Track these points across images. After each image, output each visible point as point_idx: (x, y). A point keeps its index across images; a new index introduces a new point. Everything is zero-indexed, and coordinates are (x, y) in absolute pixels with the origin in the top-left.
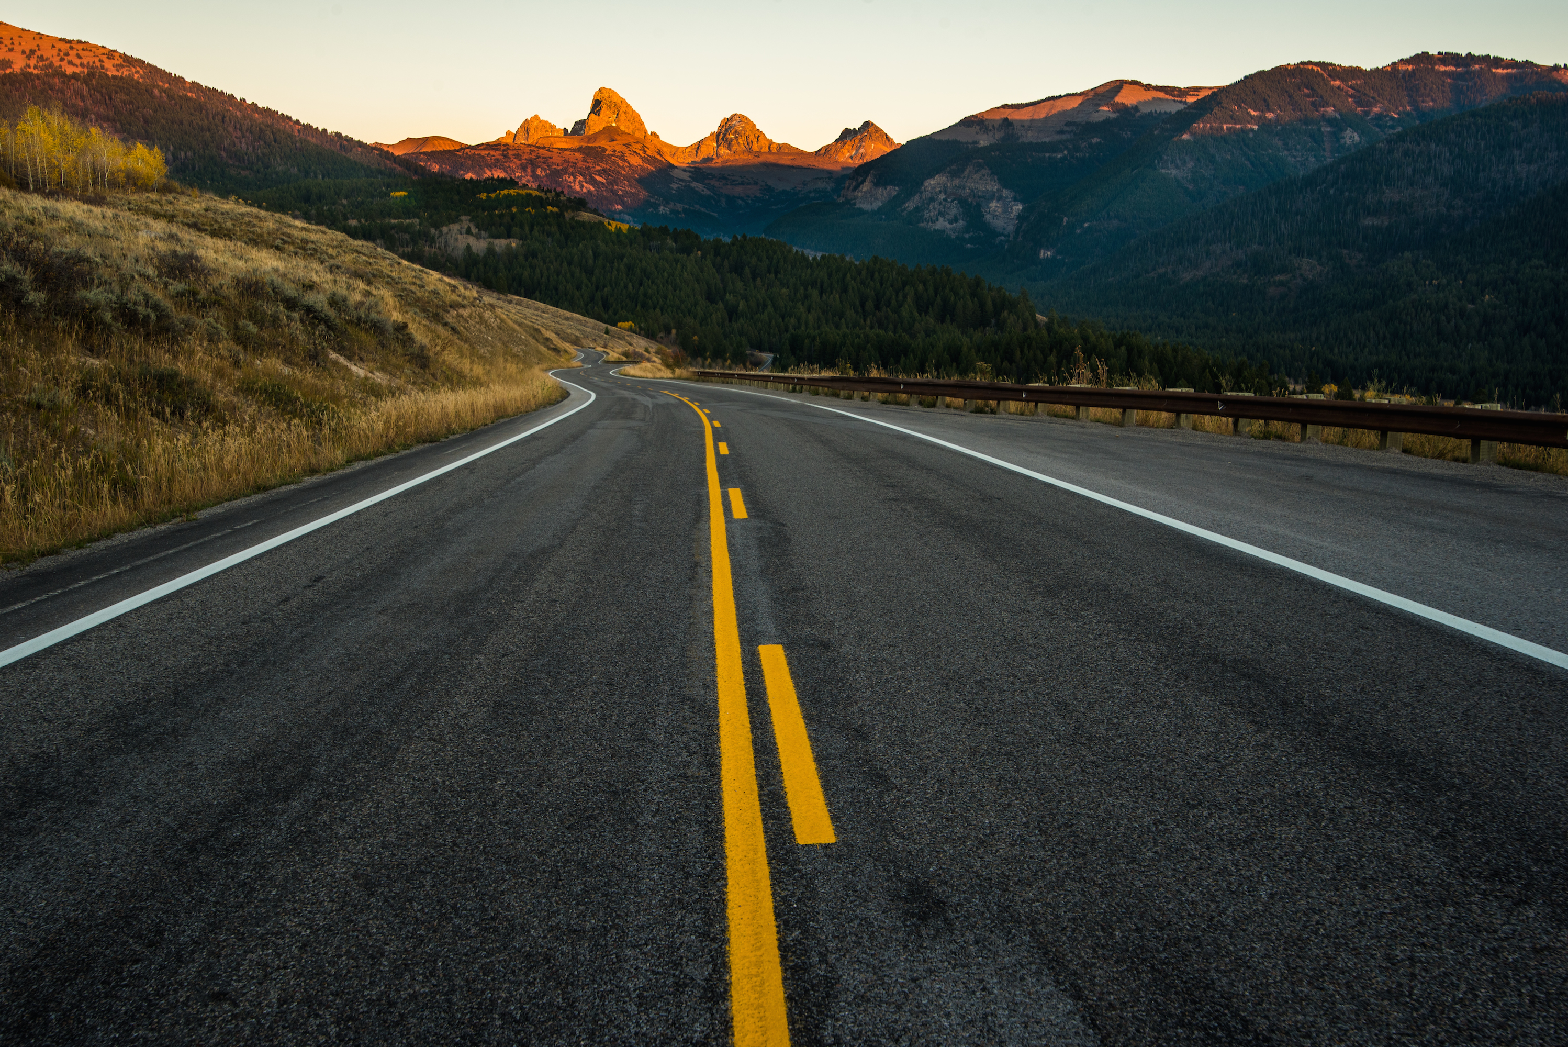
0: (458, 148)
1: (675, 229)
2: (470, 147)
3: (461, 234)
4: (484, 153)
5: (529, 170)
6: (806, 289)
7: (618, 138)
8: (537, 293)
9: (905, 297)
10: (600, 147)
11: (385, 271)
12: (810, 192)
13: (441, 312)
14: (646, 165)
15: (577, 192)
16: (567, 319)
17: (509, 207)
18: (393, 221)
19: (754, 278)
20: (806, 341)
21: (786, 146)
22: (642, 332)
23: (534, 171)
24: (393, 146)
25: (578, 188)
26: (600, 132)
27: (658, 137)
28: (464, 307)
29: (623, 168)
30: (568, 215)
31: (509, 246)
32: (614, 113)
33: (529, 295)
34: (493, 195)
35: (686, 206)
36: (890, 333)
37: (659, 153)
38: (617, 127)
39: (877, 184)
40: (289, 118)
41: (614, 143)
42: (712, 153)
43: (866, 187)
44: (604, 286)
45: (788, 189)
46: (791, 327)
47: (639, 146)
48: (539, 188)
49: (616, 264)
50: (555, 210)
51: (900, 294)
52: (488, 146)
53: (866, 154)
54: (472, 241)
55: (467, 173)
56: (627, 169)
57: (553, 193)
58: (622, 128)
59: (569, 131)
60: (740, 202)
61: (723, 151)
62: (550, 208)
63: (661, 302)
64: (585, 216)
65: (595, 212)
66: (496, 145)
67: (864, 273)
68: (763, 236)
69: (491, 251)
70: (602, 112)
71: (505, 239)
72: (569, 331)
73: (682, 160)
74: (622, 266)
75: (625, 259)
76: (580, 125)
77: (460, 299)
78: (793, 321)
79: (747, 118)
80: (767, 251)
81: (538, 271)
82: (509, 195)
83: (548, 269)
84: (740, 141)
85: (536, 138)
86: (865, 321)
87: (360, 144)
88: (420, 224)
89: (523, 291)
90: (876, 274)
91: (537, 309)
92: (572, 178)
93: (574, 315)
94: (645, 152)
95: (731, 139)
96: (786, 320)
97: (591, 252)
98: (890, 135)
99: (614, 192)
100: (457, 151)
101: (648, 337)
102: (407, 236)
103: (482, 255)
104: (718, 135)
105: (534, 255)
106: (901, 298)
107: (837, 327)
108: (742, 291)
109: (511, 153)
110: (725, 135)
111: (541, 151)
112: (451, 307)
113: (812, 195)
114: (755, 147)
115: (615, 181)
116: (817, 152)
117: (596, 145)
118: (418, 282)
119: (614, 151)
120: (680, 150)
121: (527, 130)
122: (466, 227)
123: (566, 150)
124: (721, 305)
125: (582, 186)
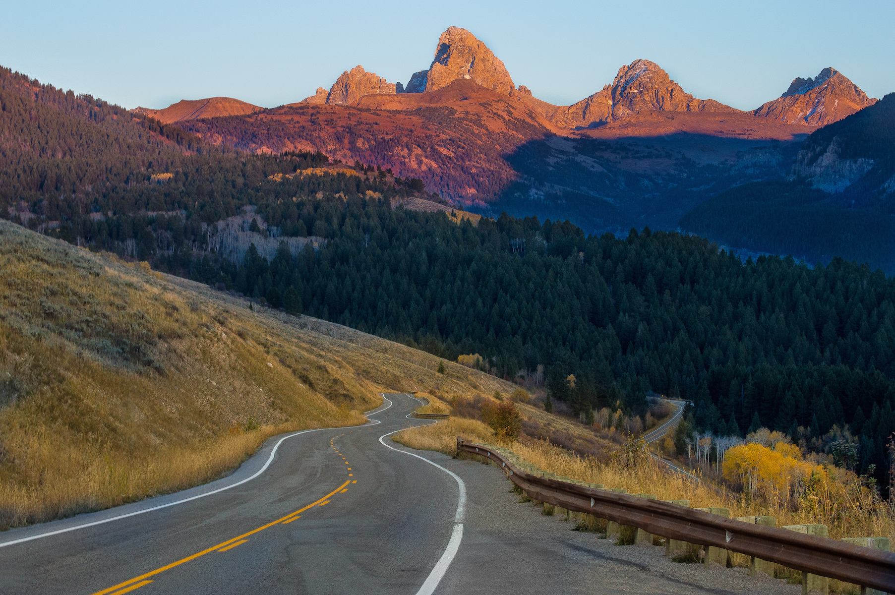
0: (249, 113)
1: (548, 220)
2: (266, 111)
3: (243, 230)
4: (285, 119)
5: (346, 141)
6: (736, 306)
7: (473, 95)
8: (347, 313)
9: (881, 317)
10: (447, 108)
11: (71, 285)
12: (747, 167)
13: (143, 344)
14: (511, 132)
15: (413, 171)
16: (385, 350)
17: (313, 192)
18: (150, 214)
19: (660, 291)
20: (733, 382)
21: (712, 103)
22: (494, 369)
23: (352, 143)
24: (162, 112)
25: (414, 165)
26: (447, 87)
27: (529, 93)
28: (180, 337)
29: (479, 136)
30: (395, 203)
31: (308, 248)
32: (467, 61)
33: (334, 317)
34: (290, 176)
35: (568, 189)
36: (857, 370)
37: (531, 115)
38: (472, 81)
39: (842, 156)
40: (25, 78)
41: (466, 102)
42: (606, 113)
43: (828, 159)
44: (443, 303)
45: (716, 163)
46: (713, 361)
47: (502, 106)
48: (358, 167)
49: (460, 272)
50: (377, 195)
51: (875, 313)
52: (291, 109)
53: (826, 114)
54: (258, 241)
55: (260, 146)
56: (484, 138)
57: (376, 172)
58: (479, 81)
59: (405, 87)
60: (646, 182)
61: (622, 111)
62: (369, 193)
63: (524, 325)
64: (419, 204)
65: (434, 197)
66: (300, 108)
67: (821, 282)
68: (679, 230)
69: (283, 254)
70: (451, 60)
71: (305, 236)
72: (384, 368)
73: (563, 125)
74: (468, 274)
75: (473, 264)
76: (420, 80)
77: (176, 326)
78: (716, 352)
79: (655, 66)
80: (680, 252)
81: (348, 281)
82: (314, 175)
83: (363, 278)
84: (647, 97)
85: (358, 97)
86: (822, 352)
87: (116, 110)
88: (188, 218)
89: (326, 310)
90: (839, 284)
91: (341, 337)
92: (406, 151)
93: (396, 345)
94: (510, 113)
95: (634, 95)
96: (706, 351)
97: (424, 254)
98: (860, 87)
99: (465, 170)
100: (249, 116)
101: (502, 377)
102: (168, 235)
103: (270, 259)
104: (614, 90)
105: (344, 259)
106: (875, 318)
107: (782, 360)
108: (642, 310)
109: (322, 118)
110: (624, 89)
111: (364, 114)
112: (160, 337)
113: (750, 171)
114: (668, 106)
115: (467, 156)
116: (756, 112)
117: (441, 105)
118: (118, 301)
119: (467, 113)
120: (561, 111)
121: (346, 87)
122: (251, 220)
123: (398, 112)
124: (611, 329)
125: (420, 163)
